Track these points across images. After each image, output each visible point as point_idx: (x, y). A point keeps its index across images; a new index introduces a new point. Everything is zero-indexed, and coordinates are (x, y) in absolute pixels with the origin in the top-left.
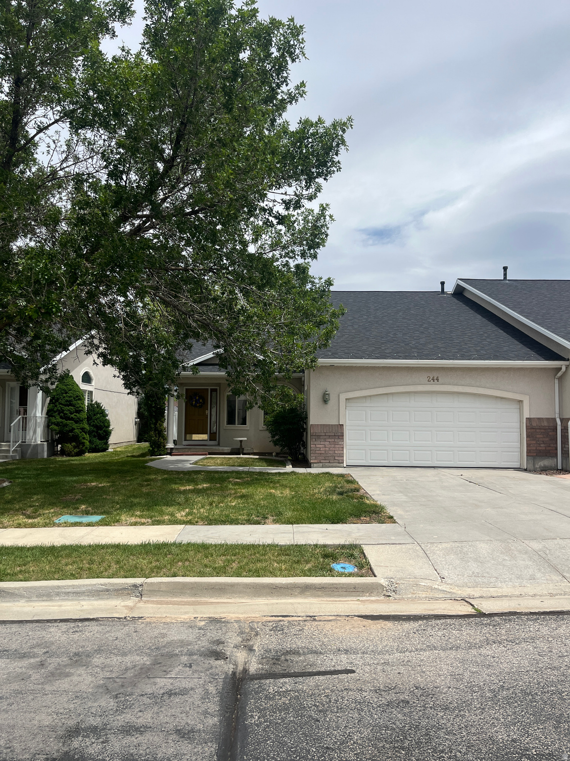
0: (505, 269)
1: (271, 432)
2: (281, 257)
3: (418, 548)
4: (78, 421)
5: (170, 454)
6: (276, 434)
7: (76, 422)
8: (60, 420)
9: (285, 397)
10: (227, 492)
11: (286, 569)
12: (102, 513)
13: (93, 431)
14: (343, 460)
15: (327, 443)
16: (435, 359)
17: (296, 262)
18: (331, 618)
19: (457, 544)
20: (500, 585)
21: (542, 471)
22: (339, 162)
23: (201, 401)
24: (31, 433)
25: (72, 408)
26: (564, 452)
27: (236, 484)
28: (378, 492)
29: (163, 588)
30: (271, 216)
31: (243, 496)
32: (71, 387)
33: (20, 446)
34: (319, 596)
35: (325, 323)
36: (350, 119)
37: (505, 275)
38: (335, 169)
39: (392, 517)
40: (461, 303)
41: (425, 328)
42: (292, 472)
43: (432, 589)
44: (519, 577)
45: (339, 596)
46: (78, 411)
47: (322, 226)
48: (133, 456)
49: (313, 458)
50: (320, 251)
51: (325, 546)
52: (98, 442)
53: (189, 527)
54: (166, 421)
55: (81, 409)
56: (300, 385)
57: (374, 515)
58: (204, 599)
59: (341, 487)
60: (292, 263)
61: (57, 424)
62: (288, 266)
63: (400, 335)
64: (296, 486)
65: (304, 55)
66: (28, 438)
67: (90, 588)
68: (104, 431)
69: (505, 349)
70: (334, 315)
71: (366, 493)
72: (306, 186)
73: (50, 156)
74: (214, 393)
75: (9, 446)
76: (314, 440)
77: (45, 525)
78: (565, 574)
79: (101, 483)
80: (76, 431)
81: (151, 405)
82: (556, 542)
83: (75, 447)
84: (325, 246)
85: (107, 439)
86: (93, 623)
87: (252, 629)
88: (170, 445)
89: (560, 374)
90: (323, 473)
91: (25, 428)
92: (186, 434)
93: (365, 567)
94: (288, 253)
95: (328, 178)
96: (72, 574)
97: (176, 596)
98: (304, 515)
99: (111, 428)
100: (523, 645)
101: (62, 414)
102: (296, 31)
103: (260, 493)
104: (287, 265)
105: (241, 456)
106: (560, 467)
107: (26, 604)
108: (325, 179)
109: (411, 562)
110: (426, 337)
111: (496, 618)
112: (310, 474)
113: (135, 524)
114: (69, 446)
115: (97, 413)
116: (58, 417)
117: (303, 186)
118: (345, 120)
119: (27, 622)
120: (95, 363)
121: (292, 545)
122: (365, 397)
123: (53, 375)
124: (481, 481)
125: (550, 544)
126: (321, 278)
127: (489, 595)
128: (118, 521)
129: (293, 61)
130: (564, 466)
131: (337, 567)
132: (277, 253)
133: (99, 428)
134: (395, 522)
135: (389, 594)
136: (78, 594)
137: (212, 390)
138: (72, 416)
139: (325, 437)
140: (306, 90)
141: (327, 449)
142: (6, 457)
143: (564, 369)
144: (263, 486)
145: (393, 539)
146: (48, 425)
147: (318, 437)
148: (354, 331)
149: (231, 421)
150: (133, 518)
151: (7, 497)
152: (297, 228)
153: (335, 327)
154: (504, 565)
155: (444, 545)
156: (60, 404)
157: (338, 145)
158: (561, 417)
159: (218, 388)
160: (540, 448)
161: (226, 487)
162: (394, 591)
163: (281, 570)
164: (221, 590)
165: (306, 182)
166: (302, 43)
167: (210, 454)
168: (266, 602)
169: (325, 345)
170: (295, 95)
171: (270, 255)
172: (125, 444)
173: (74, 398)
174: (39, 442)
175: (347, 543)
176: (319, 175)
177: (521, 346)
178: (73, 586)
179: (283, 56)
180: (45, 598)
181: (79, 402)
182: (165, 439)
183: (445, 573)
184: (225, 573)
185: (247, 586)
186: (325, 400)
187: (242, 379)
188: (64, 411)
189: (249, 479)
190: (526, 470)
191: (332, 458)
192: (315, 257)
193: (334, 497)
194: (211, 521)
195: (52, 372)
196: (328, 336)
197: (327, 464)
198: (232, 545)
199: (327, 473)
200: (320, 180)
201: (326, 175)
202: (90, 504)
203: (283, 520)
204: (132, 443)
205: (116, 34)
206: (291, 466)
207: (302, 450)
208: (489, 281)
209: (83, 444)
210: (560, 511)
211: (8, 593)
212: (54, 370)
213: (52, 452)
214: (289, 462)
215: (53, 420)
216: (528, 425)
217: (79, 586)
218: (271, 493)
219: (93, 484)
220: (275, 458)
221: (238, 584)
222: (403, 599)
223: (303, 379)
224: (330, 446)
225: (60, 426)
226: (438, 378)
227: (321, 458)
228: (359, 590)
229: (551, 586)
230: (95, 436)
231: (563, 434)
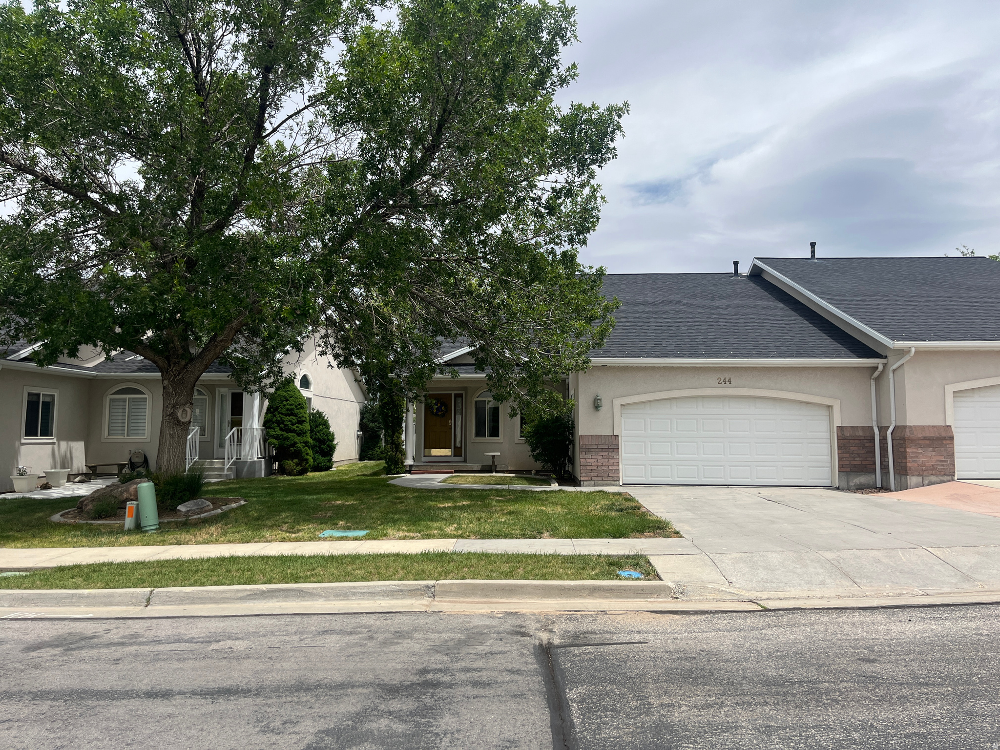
0: (813, 245)
1: (531, 444)
2: (546, 244)
3: (706, 557)
4: (300, 434)
5: (410, 472)
6: (537, 448)
7: (299, 435)
8: (280, 432)
9: (552, 402)
10: (493, 510)
11: (572, 574)
12: (366, 528)
13: (316, 446)
14: (619, 477)
15: (599, 457)
16: (727, 358)
17: (563, 249)
18: (621, 612)
19: (746, 555)
20: (788, 589)
21: (857, 489)
22: (614, 149)
23: (443, 408)
24: (248, 448)
25: (294, 418)
26: (883, 467)
27: (499, 501)
28: (662, 510)
29: (455, 589)
30: (540, 206)
31: (511, 513)
32: (292, 393)
33: (234, 463)
34: (607, 598)
35: (597, 318)
36: (626, 104)
37: (813, 252)
38: (611, 156)
39: (678, 533)
40: (759, 288)
41: (714, 319)
42: (560, 490)
43: (719, 591)
44: (808, 582)
45: (627, 597)
46: (301, 422)
47: (593, 209)
48: (364, 475)
49: (584, 474)
50: (590, 236)
51: (608, 556)
52: (321, 459)
53: (460, 540)
54: (404, 432)
55: (303, 419)
56: (564, 387)
57: (658, 531)
58: (495, 600)
59: (619, 505)
60: (558, 251)
61: (277, 437)
62: (553, 253)
63: (684, 329)
64: (568, 504)
65: (576, 38)
66: (243, 453)
67: (385, 588)
68: (328, 446)
69: (811, 344)
70: (607, 309)
71: (648, 511)
72: (578, 173)
73: (292, 140)
74: (459, 400)
75: (223, 463)
76: (584, 453)
77: (311, 539)
78: (855, 580)
79: (347, 501)
80: (299, 445)
81: (387, 414)
82: (851, 552)
83: (297, 465)
84: (595, 230)
85: (331, 455)
86: (399, 614)
87: (548, 619)
88: (409, 462)
89: (876, 374)
90: (597, 492)
91: (239, 441)
92: (425, 448)
93: (650, 573)
94: (553, 239)
95: (602, 165)
96: (362, 577)
97: (468, 597)
98: (583, 530)
99: (335, 442)
100: (802, 628)
101: (282, 426)
102: (568, 13)
103: (529, 509)
104: (552, 251)
105: (494, 474)
106: (879, 485)
107: (324, 603)
108: (599, 166)
109: (699, 569)
110: (716, 330)
111: (781, 612)
112: (581, 492)
113: (404, 538)
114: (290, 464)
115: (320, 425)
116: (277, 429)
117: (575, 173)
118: (620, 105)
119: (335, 614)
120: (330, 365)
121: (575, 555)
122: (644, 402)
123: (278, 379)
124: (781, 499)
125: (845, 554)
126: (592, 267)
127: (777, 597)
128: (385, 535)
129: (565, 44)
130: (884, 484)
131: (624, 574)
132: (541, 239)
133: (321, 442)
134: (681, 537)
135: (677, 596)
136: (373, 594)
137: (457, 396)
138: (294, 427)
139: (597, 450)
140: (577, 72)
141: (600, 464)
142: (220, 476)
143: (881, 368)
144: (531, 504)
145: (680, 551)
146: (266, 439)
147: (588, 449)
148: (629, 324)
149: (480, 433)
150: (401, 532)
151: (253, 515)
152: (564, 211)
153: (611, 325)
154: (794, 573)
155: (733, 555)
156: (280, 413)
157: (613, 132)
158: (880, 425)
159: (463, 392)
160: (855, 463)
161: (490, 504)
162: (682, 593)
163: (567, 574)
164: (511, 591)
165: (579, 169)
166: (574, 26)
167: (456, 472)
168: (556, 602)
169: (599, 345)
170: (566, 77)
171: (533, 241)
172: (345, 462)
173: (296, 406)
174: (256, 459)
175: (632, 553)
176: (593, 162)
177: (830, 340)
178: (368, 587)
179: (553, 39)
180: (341, 598)
181: (301, 411)
182: (403, 454)
183: (733, 579)
184: (513, 576)
185: (536, 587)
186: (596, 405)
187: (504, 383)
188: (284, 421)
189: (512, 497)
190: (838, 489)
191: (605, 475)
192: (584, 242)
193: (613, 514)
194: (484, 536)
195: (277, 376)
196: (603, 333)
197: (599, 482)
198: (513, 555)
199: (601, 491)
200: (594, 167)
201: (601, 162)
202: (347, 521)
203: (561, 535)
204: (354, 461)
205: (376, 19)
206: (557, 484)
207: (568, 467)
208: (793, 261)
209: (307, 460)
210: (863, 526)
211: (307, 593)
212: (279, 373)
213: (270, 472)
214: (554, 481)
215: (272, 432)
216: (840, 435)
217: (374, 587)
218: (542, 510)
219: (338, 502)
220: (535, 477)
221: (527, 586)
222: (691, 600)
223: (567, 381)
224: (603, 460)
225: (280, 439)
226: (730, 379)
227: (592, 474)
228: (647, 591)
229: (841, 590)
230: (317, 452)
231: (882, 446)
